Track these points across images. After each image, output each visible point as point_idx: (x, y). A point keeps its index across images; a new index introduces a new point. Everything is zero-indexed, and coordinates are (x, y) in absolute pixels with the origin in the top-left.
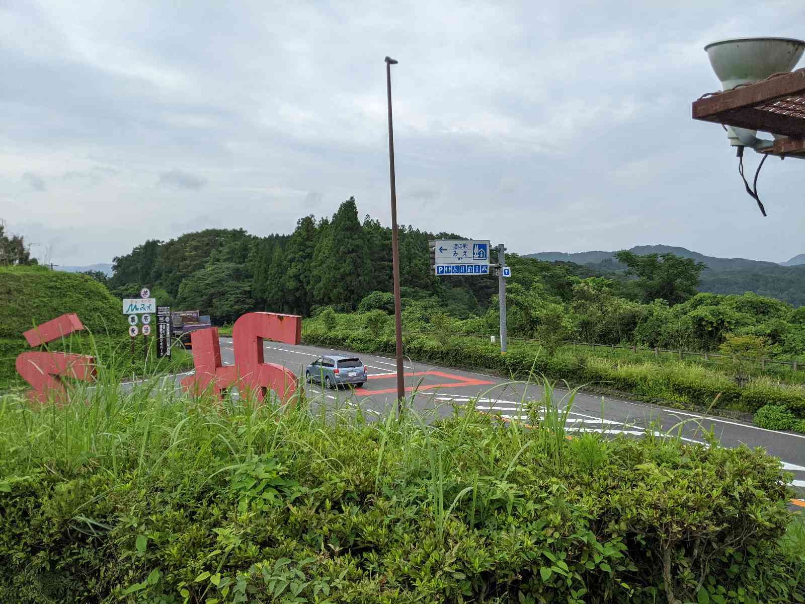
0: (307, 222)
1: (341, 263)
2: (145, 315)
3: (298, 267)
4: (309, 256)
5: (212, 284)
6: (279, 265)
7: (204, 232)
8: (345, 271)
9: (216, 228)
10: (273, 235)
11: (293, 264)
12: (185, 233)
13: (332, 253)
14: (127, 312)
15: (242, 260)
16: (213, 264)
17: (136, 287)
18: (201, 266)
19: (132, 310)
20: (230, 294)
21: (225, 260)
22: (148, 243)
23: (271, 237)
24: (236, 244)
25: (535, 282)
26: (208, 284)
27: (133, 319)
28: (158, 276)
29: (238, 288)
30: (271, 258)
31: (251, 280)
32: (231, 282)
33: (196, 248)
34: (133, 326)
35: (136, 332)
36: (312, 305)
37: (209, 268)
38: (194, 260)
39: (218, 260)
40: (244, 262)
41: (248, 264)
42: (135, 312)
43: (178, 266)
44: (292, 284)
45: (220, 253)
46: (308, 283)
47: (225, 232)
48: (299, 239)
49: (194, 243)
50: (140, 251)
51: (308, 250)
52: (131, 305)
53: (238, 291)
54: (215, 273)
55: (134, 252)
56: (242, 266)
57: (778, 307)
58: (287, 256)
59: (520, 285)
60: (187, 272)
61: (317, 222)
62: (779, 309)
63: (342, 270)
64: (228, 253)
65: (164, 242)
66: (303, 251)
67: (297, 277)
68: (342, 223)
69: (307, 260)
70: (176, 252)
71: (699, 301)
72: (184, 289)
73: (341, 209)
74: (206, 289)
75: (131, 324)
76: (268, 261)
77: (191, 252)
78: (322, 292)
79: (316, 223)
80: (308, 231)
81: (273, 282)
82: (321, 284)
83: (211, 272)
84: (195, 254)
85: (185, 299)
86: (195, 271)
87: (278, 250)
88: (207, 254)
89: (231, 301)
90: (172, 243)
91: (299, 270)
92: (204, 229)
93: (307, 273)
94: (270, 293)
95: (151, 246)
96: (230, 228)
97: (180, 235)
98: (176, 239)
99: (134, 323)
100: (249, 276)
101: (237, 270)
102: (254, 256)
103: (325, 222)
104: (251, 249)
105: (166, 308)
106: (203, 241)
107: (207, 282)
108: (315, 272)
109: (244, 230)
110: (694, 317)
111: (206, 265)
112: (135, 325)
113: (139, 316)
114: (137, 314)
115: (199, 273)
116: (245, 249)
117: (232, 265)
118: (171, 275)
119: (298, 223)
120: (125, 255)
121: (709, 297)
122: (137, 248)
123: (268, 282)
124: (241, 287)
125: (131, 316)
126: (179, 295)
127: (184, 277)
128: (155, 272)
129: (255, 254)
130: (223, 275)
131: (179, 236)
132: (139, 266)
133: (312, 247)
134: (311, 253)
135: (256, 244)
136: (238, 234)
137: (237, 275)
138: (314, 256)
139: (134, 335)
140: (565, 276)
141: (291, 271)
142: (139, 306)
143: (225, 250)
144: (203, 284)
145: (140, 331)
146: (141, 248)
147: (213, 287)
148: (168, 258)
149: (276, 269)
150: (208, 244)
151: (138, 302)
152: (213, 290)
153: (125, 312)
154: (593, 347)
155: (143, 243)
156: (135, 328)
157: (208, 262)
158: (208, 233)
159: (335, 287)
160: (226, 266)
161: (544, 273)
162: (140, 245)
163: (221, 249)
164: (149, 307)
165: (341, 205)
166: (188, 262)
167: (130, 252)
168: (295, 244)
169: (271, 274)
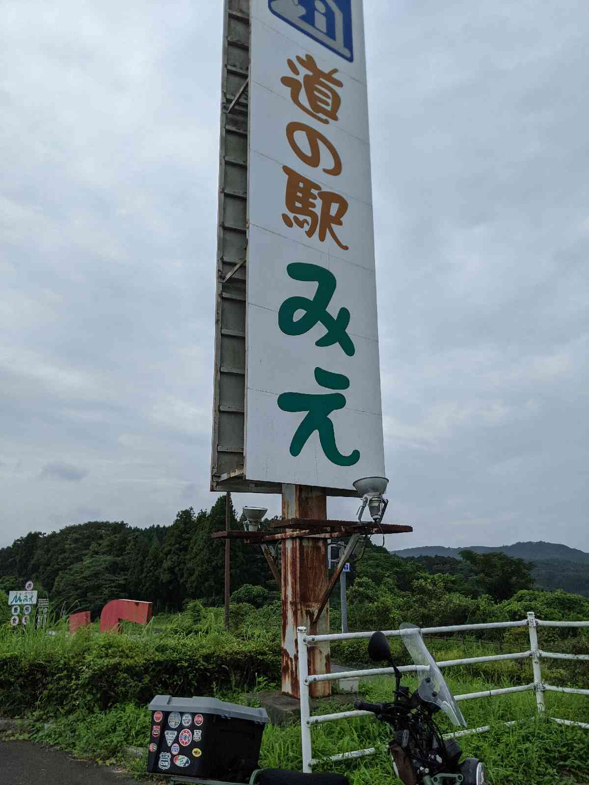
0: (186, 515)
1: (214, 556)
2: (27, 606)
3: (173, 560)
4: (185, 549)
5: (89, 577)
6: (155, 558)
7: (86, 525)
8: (217, 564)
9: (98, 521)
10: (154, 526)
11: (169, 557)
12: (68, 526)
13: (206, 546)
14: (12, 603)
15: (120, 552)
16: (92, 557)
17: (12, 580)
18: (79, 559)
19: (16, 602)
20: (105, 587)
21: (104, 553)
22: (30, 535)
23: (152, 528)
24: (116, 537)
25: (386, 577)
26: (84, 578)
27: (16, 609)
28: (35, 568)
29: (113, 581)
30: (149, 550)
31: (126, 572)
32: (106, 575)
33: (76, 541)
34: (15, 615)
35: (17, 622)
36: (184, 598)
37: (87, 561)
38: (73, 552)
39: (97, 553)
40: (122, 555)
41: (125, 557)
42: (19, 603)
43: (57, 559)
44: (165, 577)
45: (100, 546)
46: (182, 576)
47: (106, 525)
48: (176, 532)
49: (75, 536)
50: (21, 543)
51: (185, 543)
52: (16, 597)
53: (113, 585)
54: (93, 566)
55: (15, 544)
56: (120, 558)
57: (582, 603)
58: (164, 548)
59: (370, 580)
60: (65, 564)
61: (196, 514)
62: (582, 605)
63: (214, 564)
64: (108, 546)
65: (45, 534)
66: (179, 543)
67: (171, 570)
68: (218, 516)
69: (183, 552)
70: (56, 544)
71: (520, 597)
72: (59, 583)
73: (217, 502)
74: (81, 582)
75: (14, 614)
76: (145, 554)
77: (71, 545)
78: (194, 585)
79: (194, 515)
80: (185, 524)
81: (148, 575)
82: (193, 578)
83: (88, 565)
84: (75, 547)
85: (60, 592)
86: (73, 564)
87: (155, 542)
88: (87, 546)
89: (105, 594)
90: (54, 535)
91: (174, 562)
92: (86, 522)
93: (182, 566)
94: (143, 586)
95: (33, 538)
96: (112, 521)
97: (63, 527)
98: (58, 531)
99: (16, 614)
100: (125, 569)
101: (115, 563)
102: (132, 549)
103: (203, 515)
104: (130, 541)
105: (45, 599)
106: (84, 533)
107: (84, 575)
108: (190, 565)
109: (125, 523)
110: (509, 611)
111: (84, 558)
112: (17, 615)
113: (21, 607)
114: (19, 605)
115: (77, 566)
116: (124, 541)
117: (109, 558)
118: (49, 568)
119: (177, 516)
120: (5, 547)
121: (529, 594)
122: (18, 540)
123: (143, 575)
124: (117, 580)
125: (14, 607)
126: (54, 589)
127: (61, 570)
128: (33, 565)
129: (133, 547)
130: (100, 568)
131: (61, 529)
132: (18, 558)
133: (189, 539)
134: (187, 545)
135: (134, 537)
136: (119, 528)
137: (114, 568)
138: (189, 549)
139: (15, 625)
140: (415, 572)
141: (167, 564)
142: (22, 598)
143: (105, 542)
144: (79, 577)
145: (20, 621)
146: (22, 540)
147: (88, 580)
148: (48, 551)
149: (153, 561)
150: (88, 537)
151: (22, 594)
152: (88, 584)
153: (9, 604)
154: (430, 639)
155: (25, 535)
156: (17, 618)
157: (86, 555)
158: (89, 525)
159: (207, 580)
160: (104, 559)
161: (396, 569)
162: (22, 537)
163: (100, 542)
164: (31, 599)
165: (219, 499)
166: (66, 555)
167: (10, 544)
168: (172, 536)
169: (146, 567)
